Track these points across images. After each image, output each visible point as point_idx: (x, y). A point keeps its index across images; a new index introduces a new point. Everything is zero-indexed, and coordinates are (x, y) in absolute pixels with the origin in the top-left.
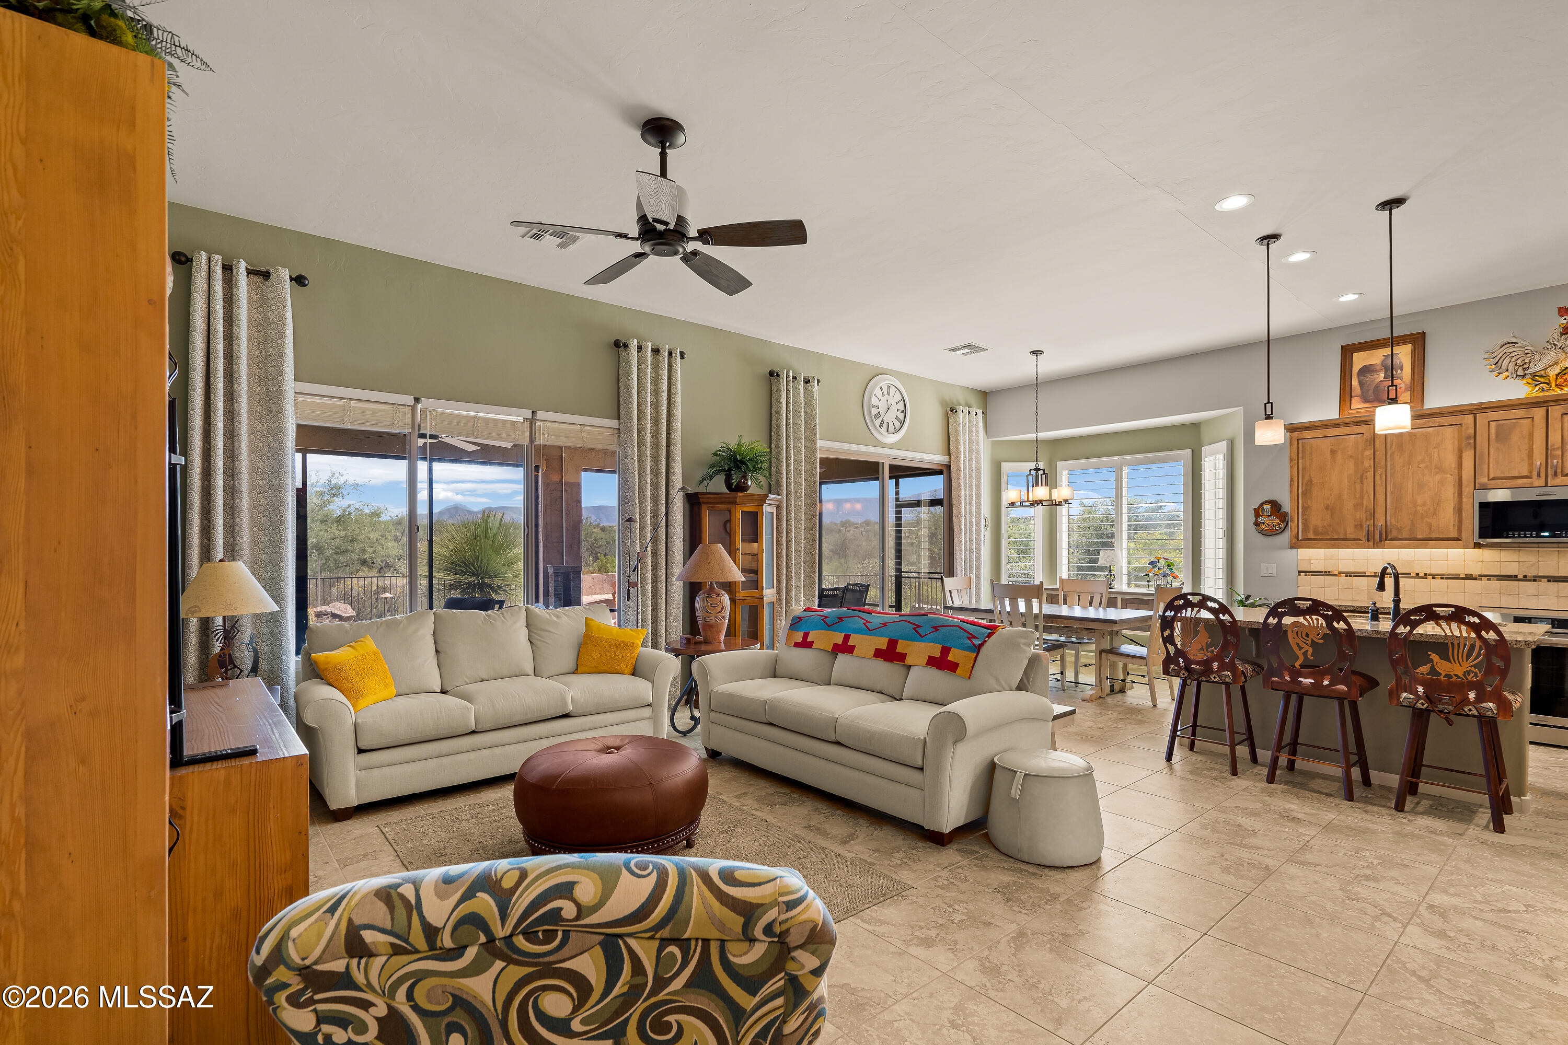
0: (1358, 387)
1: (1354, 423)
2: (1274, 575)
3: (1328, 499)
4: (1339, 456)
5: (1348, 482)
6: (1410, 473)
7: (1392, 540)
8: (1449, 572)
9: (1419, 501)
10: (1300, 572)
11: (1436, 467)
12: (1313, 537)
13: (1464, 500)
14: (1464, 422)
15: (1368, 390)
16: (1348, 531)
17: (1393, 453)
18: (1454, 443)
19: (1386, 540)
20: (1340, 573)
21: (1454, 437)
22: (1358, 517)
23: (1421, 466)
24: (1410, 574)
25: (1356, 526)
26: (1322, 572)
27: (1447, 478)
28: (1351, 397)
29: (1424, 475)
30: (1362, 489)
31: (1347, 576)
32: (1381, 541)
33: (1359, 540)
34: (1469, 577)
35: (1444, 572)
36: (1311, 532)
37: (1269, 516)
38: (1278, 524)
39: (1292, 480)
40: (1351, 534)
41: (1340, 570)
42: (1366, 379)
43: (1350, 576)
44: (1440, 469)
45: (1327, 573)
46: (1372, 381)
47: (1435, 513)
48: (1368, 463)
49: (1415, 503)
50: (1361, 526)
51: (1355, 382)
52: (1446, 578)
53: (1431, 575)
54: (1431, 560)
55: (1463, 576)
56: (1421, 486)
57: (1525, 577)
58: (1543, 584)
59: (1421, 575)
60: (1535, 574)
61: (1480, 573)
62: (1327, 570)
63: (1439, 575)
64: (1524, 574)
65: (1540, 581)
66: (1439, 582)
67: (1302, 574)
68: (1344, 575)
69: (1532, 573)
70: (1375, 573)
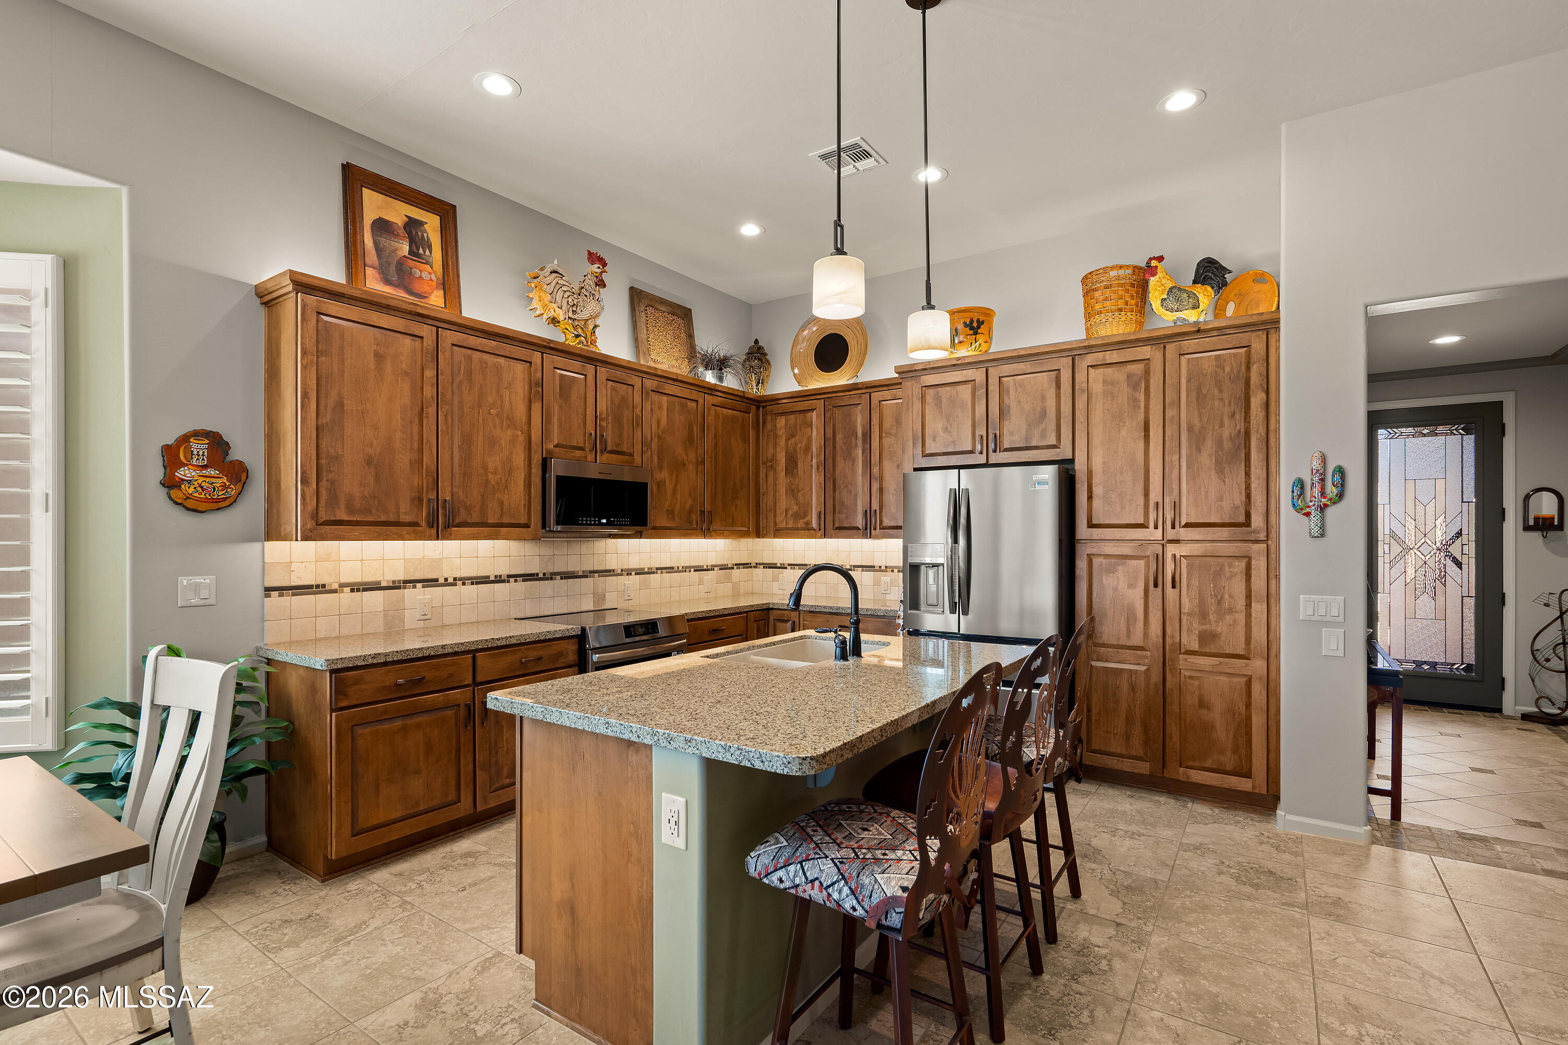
0: (373, 252)
1: (410, 313)
2: (212, 601)
3: (371, 444)
4: (389, 368)
5: (403, 419)
6: (481, 421)
7: (458, 525)
8: (479, 575)
9: (491, 467)
10: (269, 589)
11: (508, 419)
12: (346, 518)
13: (534, 470)
14: (534, 361)
15: (388, 264)
16: (402, 510)
17: (461, 382)
18: (523, 386)
20: (342, 586)
21: (524, 379)
22: (416, 484)
23: (493, 411)
24: (437, 580)
25: (412, 499)
26: (310, 587)
27: (517, 436)
28: (365, 266)
29: (495, 427)
30: (421, 435)
31: (352, 590)
32: (446, 527)
33: (415, 524)
34: (499, 580)
35: (474, 575)
36: (342, 506)
37: (205, 467)
38: (224, 487)
40: (405, 513)
41: (344, 580)
42: (383, 239)
43: (358, 590)
44: (511, 423)
45: (320, 589)
47: (506, 486)
48: (429, 391)
49: (485, 467)
50: (420, 500)
51: (369, 241)
52: (477, 583)
53: (460, 579)
54: (461, 557)
55: (492, 578)
56: (492, 442)
57: (544, 574)
58: (558, 582)
59: (450, 580)
60: (552, 571)
61: (508, 573)
62: (320, 582)
63: (469, 578)
64: (544, 571)
65: (555, 579)
66: (470, 589)
67: (275, 594)
68: (347, 589)
69: (550, 569)
70: (394, 582)
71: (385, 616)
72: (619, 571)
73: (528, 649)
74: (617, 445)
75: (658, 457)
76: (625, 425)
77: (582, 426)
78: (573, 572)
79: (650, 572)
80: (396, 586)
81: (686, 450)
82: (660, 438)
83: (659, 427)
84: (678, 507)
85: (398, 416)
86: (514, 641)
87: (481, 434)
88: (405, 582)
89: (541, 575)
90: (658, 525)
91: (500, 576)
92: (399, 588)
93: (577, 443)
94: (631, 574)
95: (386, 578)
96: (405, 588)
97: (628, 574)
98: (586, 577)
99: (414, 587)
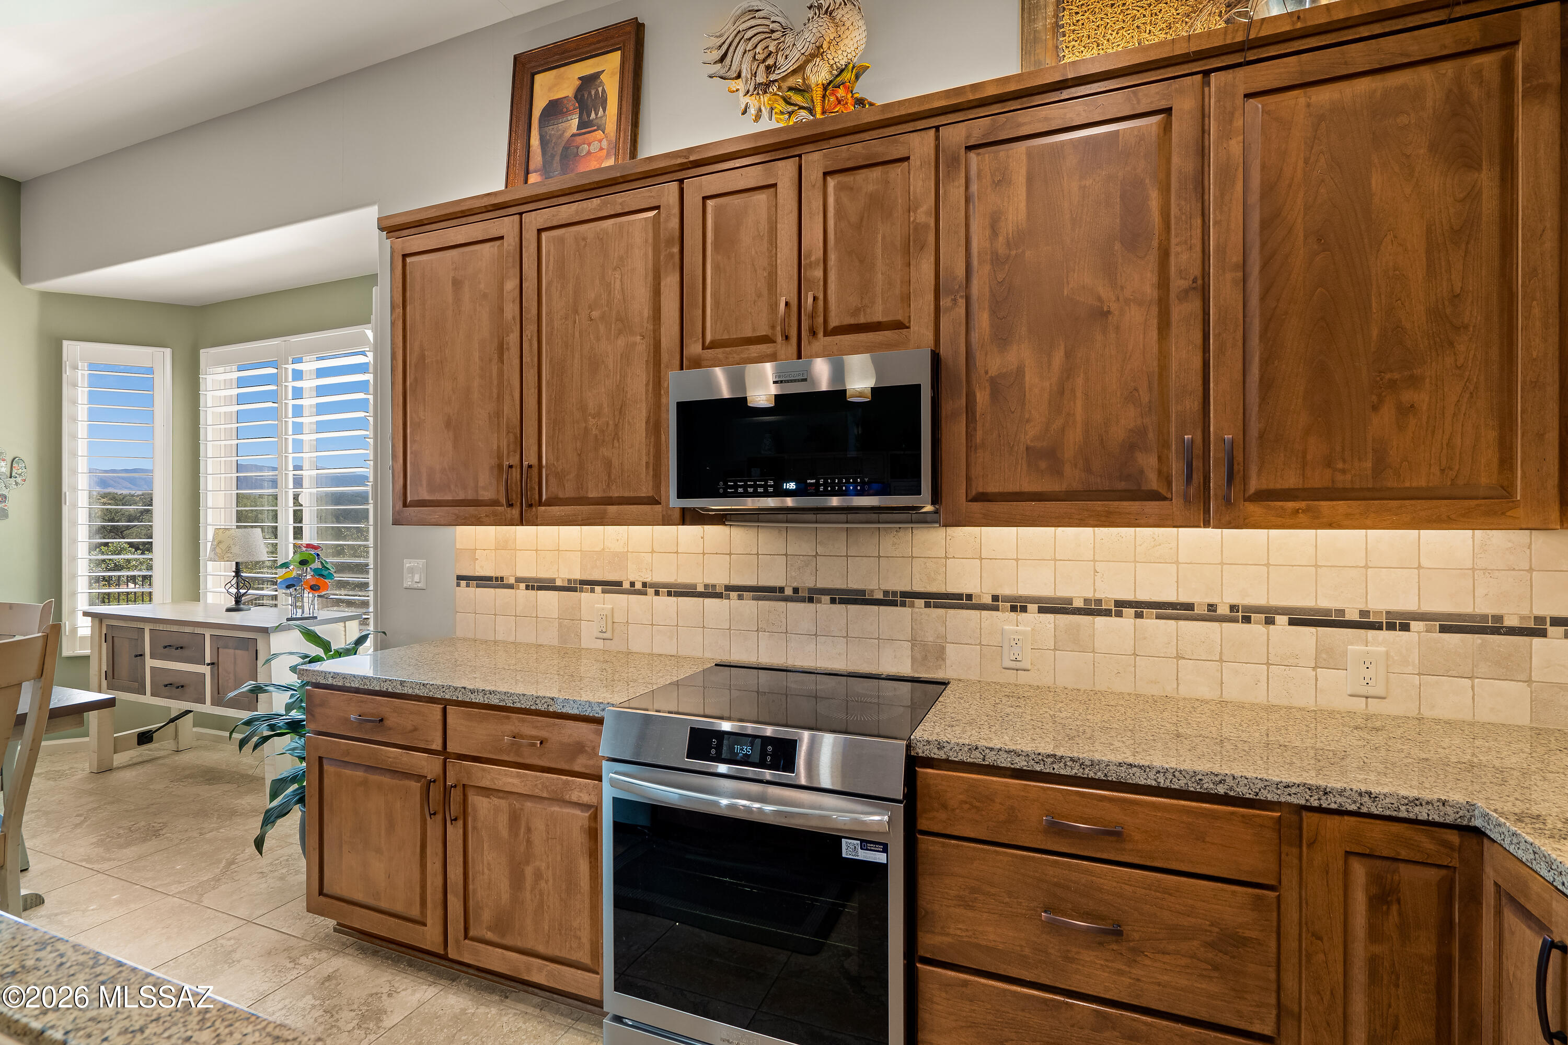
0: (539, 150)
1: (488, 210)
2: (423, 586)
4: (466, 296)
5: (481, 359)
6: (577, 334)
8: (680, 581)
9: (592, 404)
10: (460, 578)
11: (619, 319)
14: (665, 198)
15: (553, 156)
18: (646, 254)
19: (540, 504)
20: (519, 580)
21: (646, 241)
22: (495, 446)
23: (595, 314)
24: (619, 584)
25: (491, 469)
26: (489, 579)
27: (635, 344)
29: (598, 339)
30: (501, 373)
31: (527, 588)
32: (531, 506)
34: (710, 593)
39: (393, 357)
41: (520, 574)
42: (551, 130)
43: (533, 588)
44: (624, 324)
45: (497, 583)
46: (561, 135)
47: (616, 437)
48: (510, 311)
49: (583, 408)
51: (535, 141)
52: (675, 594)
53: (652, 585)
54: (653, 552)
55: (700, 589)
56: (594, 364)
57: (796, 590)
58: (824, 607)
59: (638, 586)
60: (811, 585)
61: (727, 582)
62: (499, 575)
63: (664, 586)
64: (795, 585)
65: (819, 601)
66: (665, 603)
67: (463, 583)
68: (523, 586)
69: (808, 581)
70: (569, 581)
71: (560, 625)
72: (988, 600)
73: (523, 721)
74: (856, 311)
75: (993, 313)
76: (879, 262)
77: (765, 292)
78: (863, 592)
79: (1093, 609)
80: (571, 587)
81: (1110, 271)
82: (997, 261)
83: (994, 233)
84: (1074, 437)
85: (476, 355)
86: (495, 701)
87: (577, 355)
88: (583, 582)
89: (789, 592)
90: (992, 488)
91: (714, 586)
92: (574, 590)
93: (754, 330)
94: (1024, 609)
95: (562, 575)
96: (581, 591)
97: (1013, 609)
98: (893, 603)
99: (593, 591)
